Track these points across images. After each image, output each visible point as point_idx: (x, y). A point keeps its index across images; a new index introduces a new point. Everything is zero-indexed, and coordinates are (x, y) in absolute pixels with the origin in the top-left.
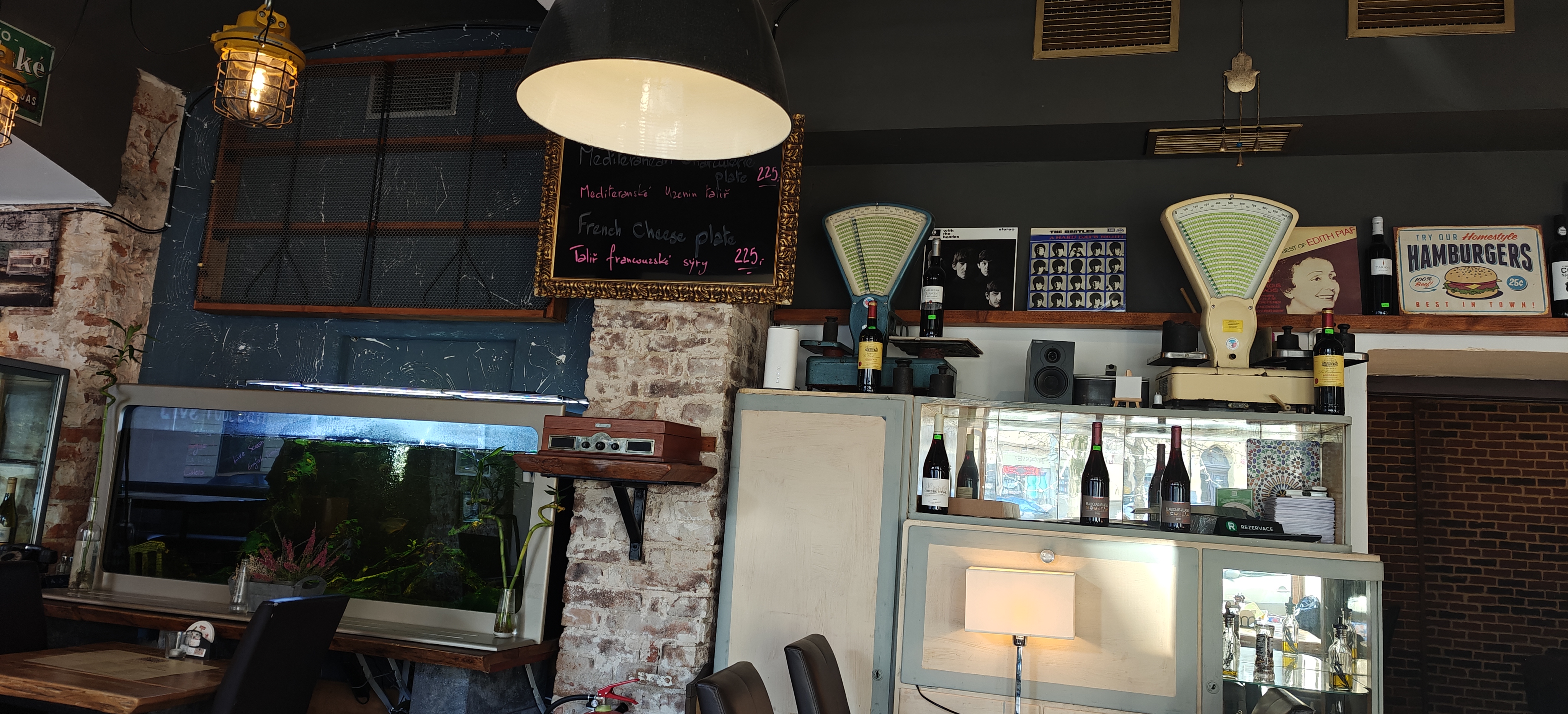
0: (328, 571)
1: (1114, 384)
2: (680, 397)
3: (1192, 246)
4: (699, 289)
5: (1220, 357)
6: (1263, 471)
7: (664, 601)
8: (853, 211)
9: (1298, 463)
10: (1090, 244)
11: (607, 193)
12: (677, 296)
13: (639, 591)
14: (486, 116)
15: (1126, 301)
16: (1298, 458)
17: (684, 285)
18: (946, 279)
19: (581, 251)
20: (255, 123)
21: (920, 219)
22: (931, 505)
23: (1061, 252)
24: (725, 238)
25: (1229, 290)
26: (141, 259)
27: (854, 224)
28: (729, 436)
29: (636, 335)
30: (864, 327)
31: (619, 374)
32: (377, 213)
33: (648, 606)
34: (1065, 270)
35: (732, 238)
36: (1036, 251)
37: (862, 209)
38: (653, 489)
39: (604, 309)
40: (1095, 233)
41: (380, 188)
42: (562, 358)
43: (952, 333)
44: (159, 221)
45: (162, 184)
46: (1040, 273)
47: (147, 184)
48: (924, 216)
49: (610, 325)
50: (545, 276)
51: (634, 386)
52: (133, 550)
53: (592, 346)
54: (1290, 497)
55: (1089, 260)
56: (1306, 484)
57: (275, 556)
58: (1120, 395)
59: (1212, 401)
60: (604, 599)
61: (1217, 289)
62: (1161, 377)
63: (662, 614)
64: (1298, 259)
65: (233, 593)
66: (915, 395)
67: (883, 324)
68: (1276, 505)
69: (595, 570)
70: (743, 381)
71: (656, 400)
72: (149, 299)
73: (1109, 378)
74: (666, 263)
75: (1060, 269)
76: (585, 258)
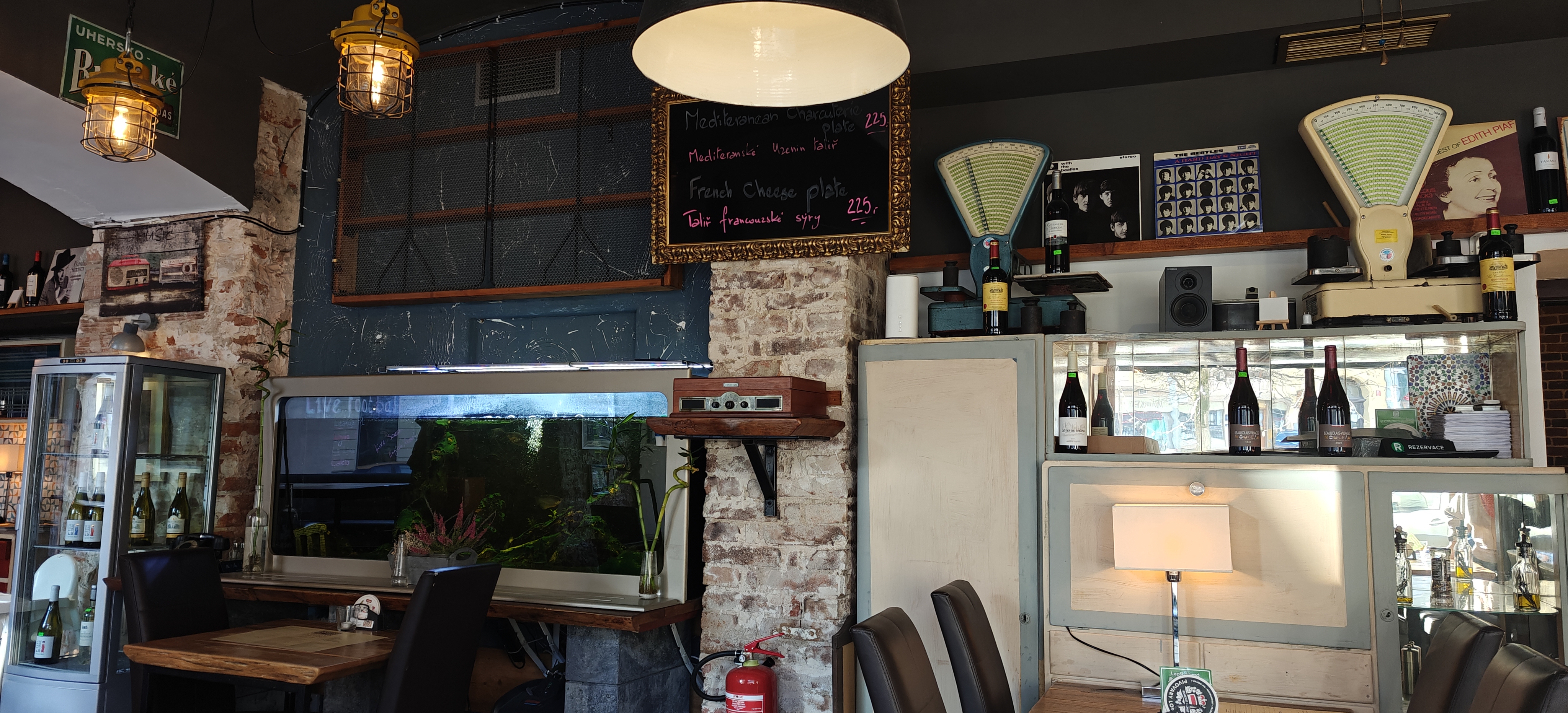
0: (478, 543)
1: (1256, 307)
2: (802, 353)
3: (1335, 154)
4: (814, 244)
5: (1374, 269)
6: (1427, 388)
7: (803, 555)
8: (966, 151)
9: (1465, 377)
10: (1219, 164)
11: (716, 155)
12: (792, 252)
13: (776, 547)
14: (589, 92)
15: (1263, 220)
16: (1466, 372)
17: (798, 241)
18: (1068, 212)
19: (695, 216)
20: (377, 114)
21: (1038, 153)
22: (1069, 444)
23: (1188, 176)
24: (837, 190)
25: (1379, 198)
26: (280, 259)
27: (968, 164)
28: (854, 389)
29: (754, 295)
30: (986, 268)
31: (741, 335)
32: (493, 196)
33: (787, 561)
34: (1194, 194)
35: (843, 189)
36: (1160, 177)
37: (975, 148)
38: (783, 446)
39: (721, 271)
40: (1224, 152)
41: (494, 172)
42: (682, 324)
43: (1078, 268)
44: (294, 222)
45: (292, 186)
46: (1167, 199)
47: (279, 188)
48: (1041, 149)
49: (728, 287)
50: (662, 244)
51: (756, 345)
52: (297, 533)
53: (712, 310)
54: (1460, 412)
55: (1219, 181)
56: (1475, 398)
57: (430, 530)
58: (1264, 317)
59: (1368, 317)
60: (743, 556)
61: (1366, 198)
62: (1309, 297)
63: (801, 568)
64: (1453, 160)
65: (393, 568)
66: (1045, 334)
67: (1006, 264)
68: (1445, 422)
69: (732, 528)
70: (864, 333)
71: (778, 358)
72: (290, 297)
73: (1251, 301)
74: (779, 220)
75: (1188, 193)
76: (699, 222)
